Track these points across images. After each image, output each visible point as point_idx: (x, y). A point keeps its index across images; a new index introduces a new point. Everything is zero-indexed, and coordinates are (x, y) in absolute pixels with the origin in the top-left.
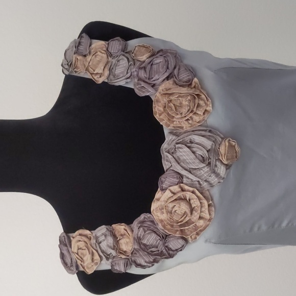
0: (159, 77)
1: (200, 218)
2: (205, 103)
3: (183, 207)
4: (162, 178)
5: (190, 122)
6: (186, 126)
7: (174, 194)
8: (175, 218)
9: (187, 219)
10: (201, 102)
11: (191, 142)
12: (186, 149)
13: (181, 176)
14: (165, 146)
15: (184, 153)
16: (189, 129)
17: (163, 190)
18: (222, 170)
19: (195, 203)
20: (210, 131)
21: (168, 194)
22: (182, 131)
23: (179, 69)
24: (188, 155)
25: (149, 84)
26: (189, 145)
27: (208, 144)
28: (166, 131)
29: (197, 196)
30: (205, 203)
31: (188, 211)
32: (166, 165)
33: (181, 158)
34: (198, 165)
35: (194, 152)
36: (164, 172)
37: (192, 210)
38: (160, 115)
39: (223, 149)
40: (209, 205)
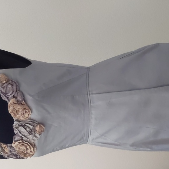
1: (31, 152)
2: (28, 111)
3: (24, 148)
4: (15, 137)
5: (23, 117)
6: (22, 119)
7: (20, 143)
8: (21, 150)
9: (26, 152)
10: (27, 111)
12: (22, 128)
13: (22, 137)
14: (14, 125)
16: (23, 120)
17: (16, 141)
18: (38, 135)
19: (28, 147)
20: (32, 122)
21: (17, 143)
22: (20, 120)
24: (23, 130)
26: (24, 126)
27: (31, 127)
28: (14, 119)
29: (28, 145)
30: (32, 147)
31: (25, 149)
32: (16, 131)
33: (21, 131)
34: (27, 134)
35: (25, 129)
36: (15, 134)
37: (27, 149)
38: (11, 113)
39: (37, 129)
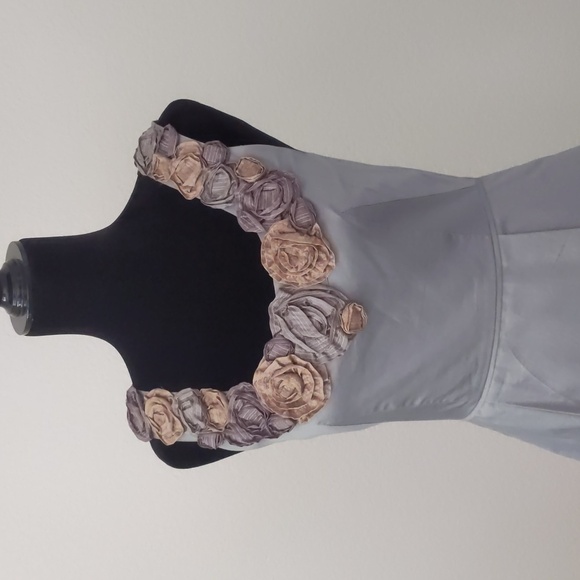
0: (271, 212)
1: (314, 397)
2: (327, 257)
3: (292, 383)
4: (269, 345)
5: (308, 278)
6: (302, 283)
7: (283, 366)
8: (283, 395)
9: (297, 398)
10: (323, 256)
11: (308, 304)
12: (301, 312)
13: (293, 345)
14: (273, 304)
15: (297, 317)
16: (306, 287)
17: (270, 360)
18: (343, 341)
19: (308, 379)
20: (331, 293)
21: (275, 365)
22: (297, 288)
23: (297, 206)
24: (302, 320)
25: (257, 218)
26: (305, 307)
27: (328, 309)
28: (277, 285)
29: (311, 372)
30: (321, 381)
31: (299, 389)
32: (274, 328)
33: (294, 323)
34: (312, 333)
35: (309, 317)
36: (272, 337)
37: (304, 387)
38: (270, 265)
39: (345, 317)
40: (325, 383)
